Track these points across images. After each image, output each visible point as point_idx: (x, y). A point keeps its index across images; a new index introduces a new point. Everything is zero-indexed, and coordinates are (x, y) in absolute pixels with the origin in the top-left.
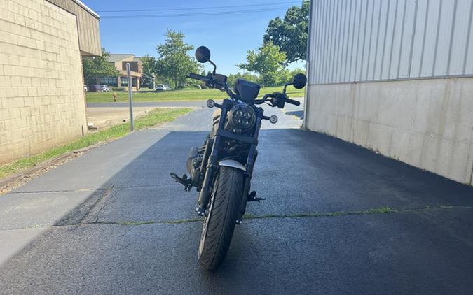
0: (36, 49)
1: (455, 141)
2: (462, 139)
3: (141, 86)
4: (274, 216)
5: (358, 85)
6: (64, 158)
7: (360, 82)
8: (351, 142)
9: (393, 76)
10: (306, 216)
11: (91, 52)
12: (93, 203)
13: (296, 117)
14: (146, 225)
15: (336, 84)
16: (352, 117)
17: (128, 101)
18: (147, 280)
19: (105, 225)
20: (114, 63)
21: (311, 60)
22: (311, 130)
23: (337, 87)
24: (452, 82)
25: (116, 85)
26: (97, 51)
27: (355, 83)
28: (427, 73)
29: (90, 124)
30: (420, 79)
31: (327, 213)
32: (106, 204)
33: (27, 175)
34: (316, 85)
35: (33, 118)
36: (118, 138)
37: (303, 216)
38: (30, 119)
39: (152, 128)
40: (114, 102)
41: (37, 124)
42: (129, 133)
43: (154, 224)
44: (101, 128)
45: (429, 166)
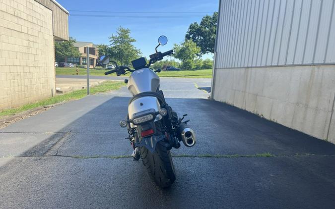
0: (21, 32)
1: (317, 109)
2: (322, 108)
3: (97, 65)
4: (187, 156)
5: (250, 69)
6: (36, 110)
7: (251, 67)
8: (244, 109)
9: (275, 63)
10: (210, 157)
11: (61, 37)
12: (55, 142)
13: (206, 91)
14: (93, 159)
15: (234, 68)
16: (245, 92)
17: (86, 75)
18: (91, 197)
19: (62, 158)
20: (78, 48)
21: (217, 51)
22: (216, 100)
23: (235, 70)
24: (316, 68)
25: (79, 63)
26: (66, 37)
27: (248, 68)
28: (298, 61)
29: (57, 89)
30: (293, 66)
31: (226, 156)
32: (64, 143)
33: (8, 121)
34: (220, 68)
35: (16, 81)
36: (77, 99)
37: (208, 157)
38: (14, 82)
39: (102, 93)
40: (76, 75)
41: (18, 86)
42: (85, 96)
43: (99, 158)
44: (65, 92)
45: (297, 127)
